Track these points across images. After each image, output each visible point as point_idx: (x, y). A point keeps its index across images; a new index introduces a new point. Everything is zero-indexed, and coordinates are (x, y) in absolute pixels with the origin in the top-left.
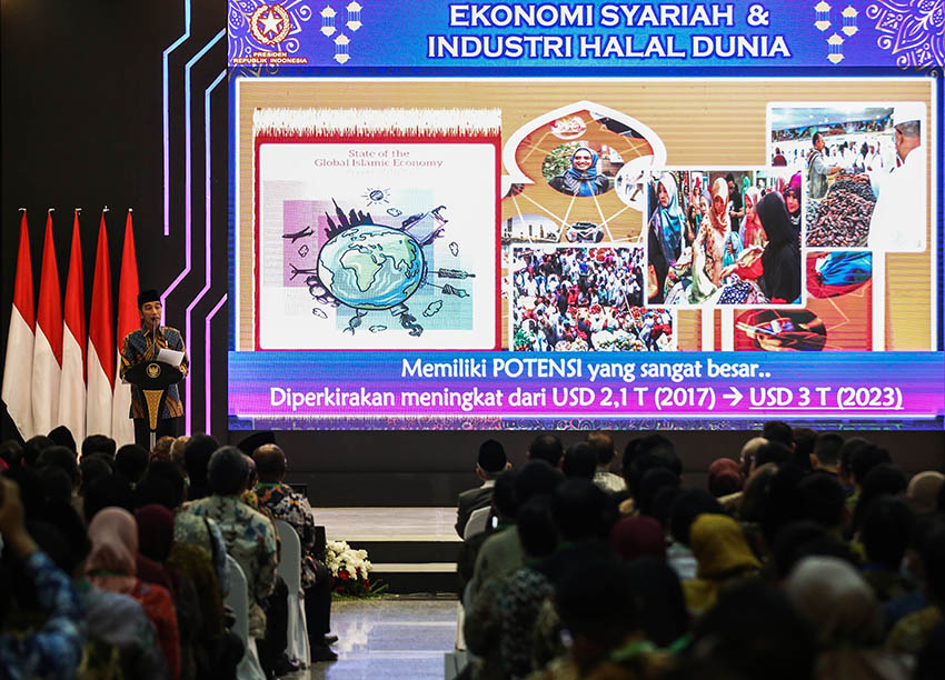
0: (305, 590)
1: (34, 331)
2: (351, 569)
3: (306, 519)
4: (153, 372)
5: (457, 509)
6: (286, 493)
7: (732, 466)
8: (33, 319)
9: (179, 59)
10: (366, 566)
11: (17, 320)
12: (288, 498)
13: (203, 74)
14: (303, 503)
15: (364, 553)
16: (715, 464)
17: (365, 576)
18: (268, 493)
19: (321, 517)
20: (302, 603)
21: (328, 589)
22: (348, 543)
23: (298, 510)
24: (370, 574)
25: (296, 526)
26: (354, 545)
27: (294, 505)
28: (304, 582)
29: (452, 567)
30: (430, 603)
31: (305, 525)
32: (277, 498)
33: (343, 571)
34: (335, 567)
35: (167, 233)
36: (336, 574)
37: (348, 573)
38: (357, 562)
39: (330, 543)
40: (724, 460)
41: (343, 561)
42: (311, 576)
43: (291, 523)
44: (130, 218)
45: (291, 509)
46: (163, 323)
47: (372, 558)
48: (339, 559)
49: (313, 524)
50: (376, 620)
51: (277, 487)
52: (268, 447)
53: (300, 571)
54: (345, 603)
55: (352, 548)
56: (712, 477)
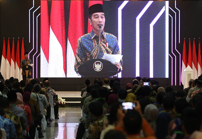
0: (54, 106)
1: (6, 60)
2: (62, 102)
3: (54, 94)
4: (27, 67)
5: (81, 92)
6: (50, 89)
7: (130, 85)
8: (6, 58)
9: (32, 11)
10: (65, 102)
11: (3, 58)
12: (51, 90)
13: (36, 14)
14: (53, 91)
15: (65, 100)
16: (127, 84)
17: (65, 104)
18: (47, 89)
19: (57, 93)
20: (53, 108)
21: (58, 106)
22: (62, 98)
23: (53, 92)
24: (66, 103)
25: (52, 95)
26: (63, 98)
27: (52, 91)
28: (54, 105)
29: (80, 102)
30: (76, 108)
31: (54, 95)
32: (49, 90)
33: (61, 103)
34: (59, 102)
35: (30, 42)
36: (59, 103)
37: (62, 103)
38: (63, 101)
39: (58, 98)
40: (129, 83)
41: (61, 101)
42: (55, 104)
43: (51, 94)
44: (23, 39)
45: (51, 92)
46: (29, 59)
47: (66, 100)
48: (60, 101)
49: (55, 94)
50: (67, 111)
51: (49, 88)
52: (47, 81)
53: (53, 103)
54: (61, 108)
55: (62, 99)
56: (127, 87)
